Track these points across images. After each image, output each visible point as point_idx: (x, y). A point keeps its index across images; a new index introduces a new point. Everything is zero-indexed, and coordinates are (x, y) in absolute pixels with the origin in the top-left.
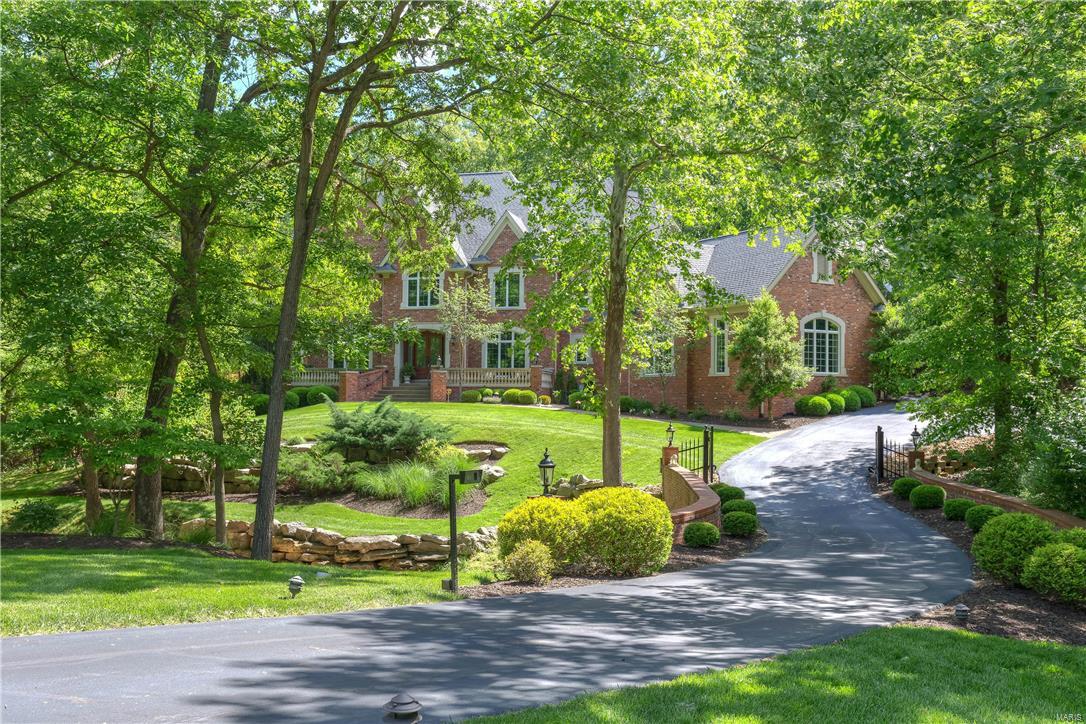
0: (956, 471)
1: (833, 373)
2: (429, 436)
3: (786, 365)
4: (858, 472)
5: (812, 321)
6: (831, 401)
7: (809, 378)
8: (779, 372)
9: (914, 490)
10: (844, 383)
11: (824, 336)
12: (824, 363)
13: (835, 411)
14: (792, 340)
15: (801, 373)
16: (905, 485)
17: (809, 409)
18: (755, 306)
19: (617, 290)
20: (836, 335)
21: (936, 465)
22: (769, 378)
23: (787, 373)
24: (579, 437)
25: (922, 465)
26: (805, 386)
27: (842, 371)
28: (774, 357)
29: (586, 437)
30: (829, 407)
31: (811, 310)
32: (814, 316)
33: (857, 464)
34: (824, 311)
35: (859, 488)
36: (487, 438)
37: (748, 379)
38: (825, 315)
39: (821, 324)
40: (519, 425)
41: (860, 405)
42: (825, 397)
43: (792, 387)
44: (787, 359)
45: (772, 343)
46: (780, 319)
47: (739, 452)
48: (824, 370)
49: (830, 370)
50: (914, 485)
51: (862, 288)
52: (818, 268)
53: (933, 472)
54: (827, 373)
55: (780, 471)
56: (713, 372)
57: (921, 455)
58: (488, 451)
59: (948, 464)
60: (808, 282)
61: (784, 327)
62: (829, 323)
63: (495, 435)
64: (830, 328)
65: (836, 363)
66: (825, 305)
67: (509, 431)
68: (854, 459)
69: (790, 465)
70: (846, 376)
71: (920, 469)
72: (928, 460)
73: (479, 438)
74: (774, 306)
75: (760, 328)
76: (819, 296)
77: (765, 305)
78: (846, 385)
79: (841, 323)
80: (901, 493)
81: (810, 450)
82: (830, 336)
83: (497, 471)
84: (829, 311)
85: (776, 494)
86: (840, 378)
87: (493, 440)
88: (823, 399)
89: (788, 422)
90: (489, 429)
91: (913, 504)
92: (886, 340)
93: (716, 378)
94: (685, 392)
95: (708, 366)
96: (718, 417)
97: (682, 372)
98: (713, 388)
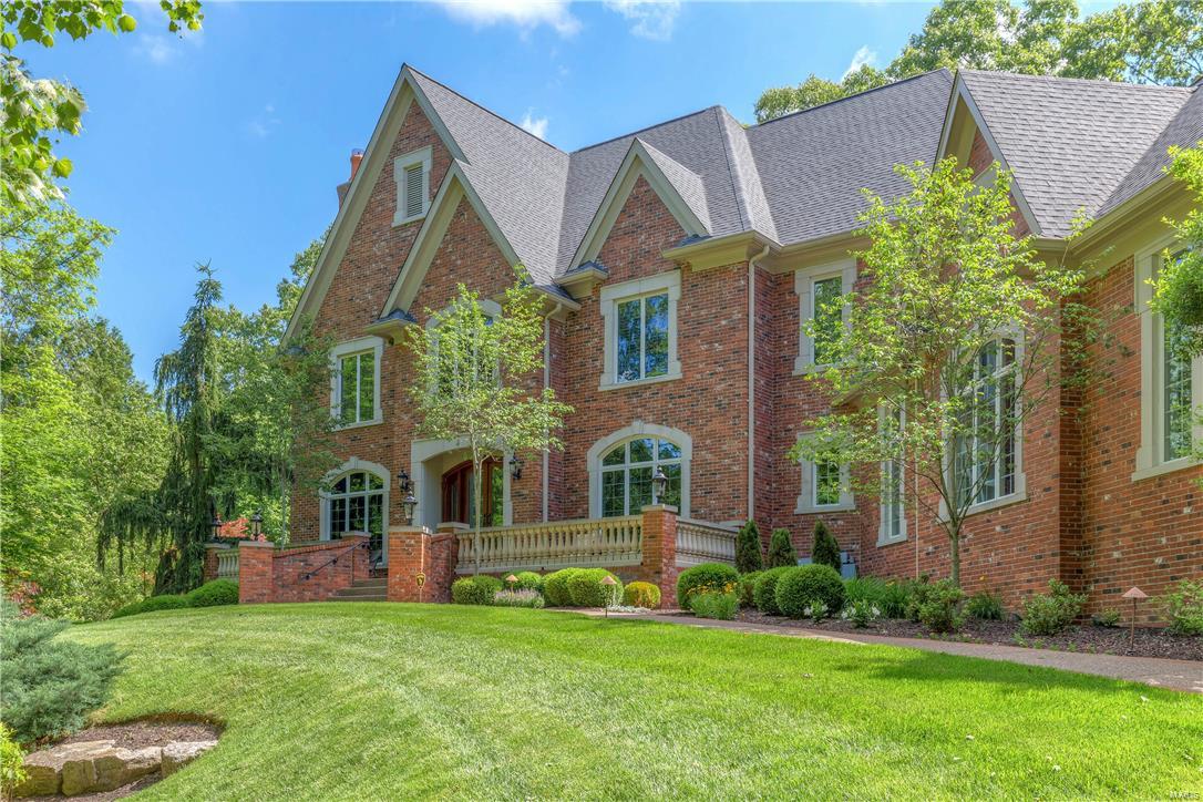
56: (1151, 461)
93: (1160, 481)
94: (1056, 548)
95: (1131, 445)
96: (1154, 631)
97: (1050, 476)
98: (1149, 524)
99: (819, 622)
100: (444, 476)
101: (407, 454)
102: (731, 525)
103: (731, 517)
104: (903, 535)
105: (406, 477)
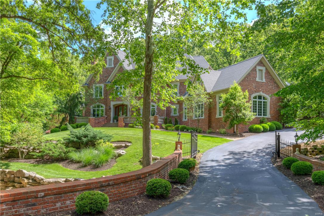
0: (317, 154)
1: (265, 117)
2: (101, 138)
3: (244, 111)
4: (268, 154)
5: (256, 96)
6: (263, 127)
7: (254, 117)
8: (241, 114)
9: (294, 164)
10: (269, 120)
11: (261, 102)
12: (261, 112)
13: (265, 131)
14: (247, 102)
15: (250, 114)
16: (289, 161)
17: (254, 130)
18: (232, 89)
19: (147, 66)
20: (266, 102)
21: (307, 152)
22: (237, 116)
23: (244, 115)
24: (157, 139)
25: (300, 151)
26: (252, 120)
27: (268, 116)
28: (239, 108)
29: (160, 139)
30: (262, 129)
31: (256, 92)
32: (257, 94)
33: (267, 151)
34: (261, 92)
35: (267, 162)
36: (125, 140)
37: (228, 117)
38: (261, 94)
39: (260, 97)
40: (138, 135)
41: (275, 128)
42: (261, 125)
43: (246, 120)
44: (244, 109)
45: (237, 102)
46: (242, 93)
47: (218, 145)
48: (261, 115)
49: (264, 115)
50: (294, 161)
51: (277, 84)
52: (259, 75)
53: (305, 155)
54: (262, 116)
55: (232, 153)
56: (217, 116)
57: (299, 146)
58: (124, 145)
59: (313, 152)
60: (254, 81)
61: (243, 97)
62: (263, 97)
63: (129, 139)
64: (264, 99)
65: (266, 113)
66: (262, 90)
67: (134, 137)
68: (267, 148)
69: (237, 151)
70: (270, 118)
71: (299, 153)
72: (303, 149)
73: (123, 140)
74: (239, 88)
75: (233, 97)
76: (259, 86)
77: (235, 88)
78: (270, 121)
79: (268, 97)
80: (287, 166)
81: (248, 145)
82: (264, 102)
83: (123, 152)
84: (263, 92)
85: (223, 164)
86: (268, 119)
87: (128, 140)
88: (260, 126)
89: (244, 134)
90: (127, 137)
91: (293, 172)
92: (286, 104)
93: (219, 118)
94: (208, 124)
95: (216, 114)
96: (218, 133)
97: (207, 116)
98: (217, 122)
99: (185, 132)
100: (115, 107)
101: (110, 103)
102: (163, 117)
103: (162, 116)
104: (186, 120)
105: (110, 107)
